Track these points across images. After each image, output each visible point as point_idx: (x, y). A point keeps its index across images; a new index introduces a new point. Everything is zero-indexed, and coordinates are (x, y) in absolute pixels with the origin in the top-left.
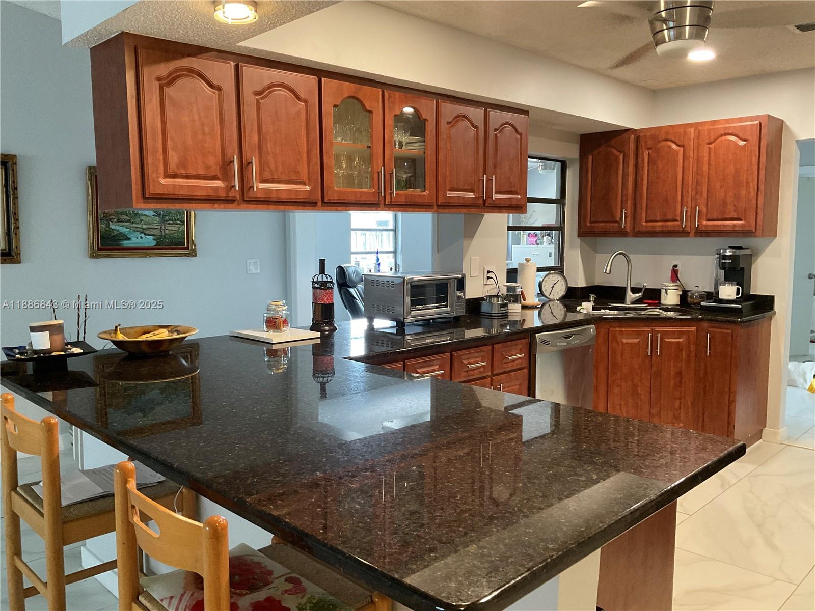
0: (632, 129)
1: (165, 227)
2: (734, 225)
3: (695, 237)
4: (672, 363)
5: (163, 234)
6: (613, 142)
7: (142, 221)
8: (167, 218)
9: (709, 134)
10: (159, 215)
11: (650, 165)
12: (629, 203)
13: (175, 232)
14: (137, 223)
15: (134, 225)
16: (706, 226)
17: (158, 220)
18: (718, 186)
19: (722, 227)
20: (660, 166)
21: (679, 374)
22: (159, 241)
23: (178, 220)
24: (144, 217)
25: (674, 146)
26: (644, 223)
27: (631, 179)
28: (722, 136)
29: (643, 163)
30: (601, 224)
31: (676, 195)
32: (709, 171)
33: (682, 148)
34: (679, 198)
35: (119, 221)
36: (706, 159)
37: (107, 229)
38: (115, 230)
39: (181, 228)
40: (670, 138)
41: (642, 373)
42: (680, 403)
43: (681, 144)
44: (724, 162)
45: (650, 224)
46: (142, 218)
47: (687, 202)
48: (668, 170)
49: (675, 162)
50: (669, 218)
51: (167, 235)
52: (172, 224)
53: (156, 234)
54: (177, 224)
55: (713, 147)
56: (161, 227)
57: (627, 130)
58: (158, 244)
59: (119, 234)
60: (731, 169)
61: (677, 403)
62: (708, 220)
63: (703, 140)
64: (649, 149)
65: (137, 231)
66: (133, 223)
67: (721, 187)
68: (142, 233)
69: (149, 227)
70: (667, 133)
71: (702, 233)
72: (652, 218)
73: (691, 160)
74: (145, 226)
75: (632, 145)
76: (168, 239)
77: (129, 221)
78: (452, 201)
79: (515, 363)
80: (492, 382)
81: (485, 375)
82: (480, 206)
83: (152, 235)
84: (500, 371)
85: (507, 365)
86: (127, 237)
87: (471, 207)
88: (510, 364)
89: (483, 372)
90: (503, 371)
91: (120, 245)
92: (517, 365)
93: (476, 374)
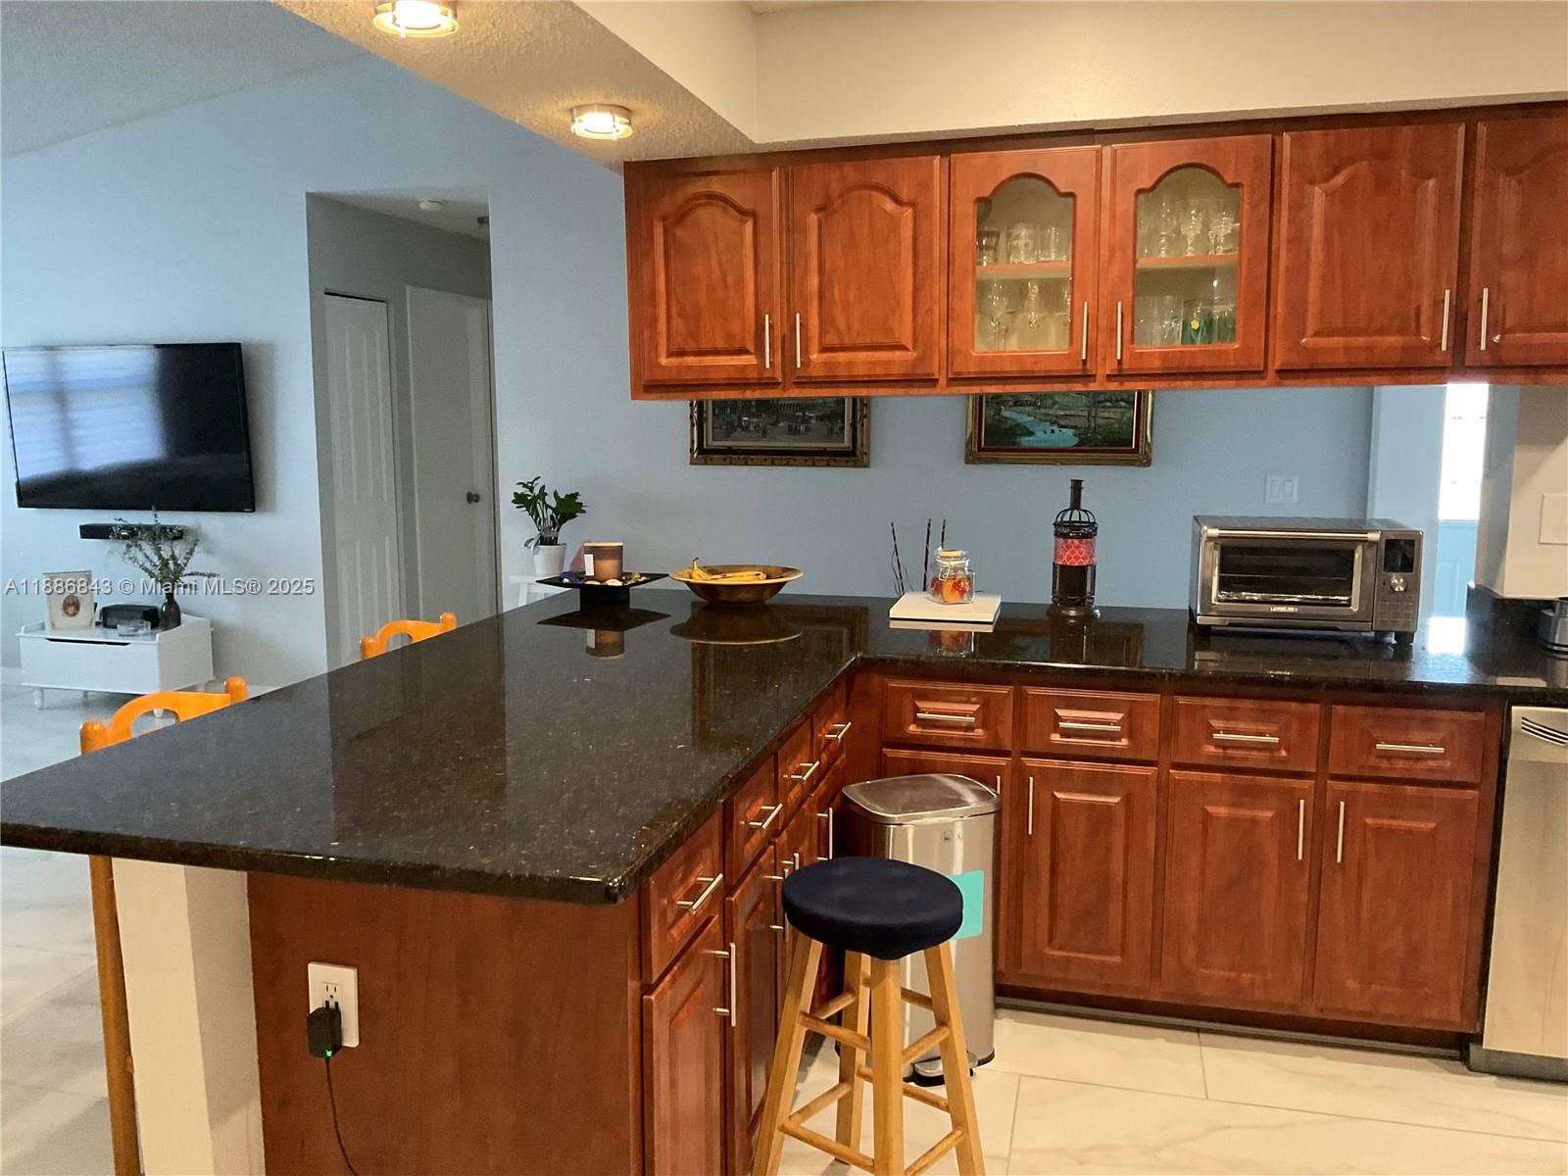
1: (1096, 414)
5: (1093, 425)
7: (1055, 403)
8: (1101, 398)
13: (1114, 421)
14: (1045, 408)
15: (1042, 410)
17: (1084, 401)
22: (1083, 437)
23: (1122, 400)
24: (1061, 396)
35: (1016, 406)
37: (996, 417)
39: (1128, 415)
46: (1057, 398)
51: (1100, 426)
52: (1110, 407)
53: (1079, 426)
54: (1121, 407)
56: (1090, 414)
58: (1082, 442)
59: (1016, 426)
65: (1046, 421)
66: (1040, 407)
68: (1054, 423)
69: (1067, 413)
74: (1059, 413)
76: (1100, 434)
77: (1035, 404)
78: (1323, 360)
79: (1421, 765)
80: (1320, 793)
81: (1291, 768)
82: (1445, 368)
83: (1072, 427)
84: (1355, 772)
85: (1384, 764)
86: (1028, 430)
87: (1407, 372)
88: (1400, 764)
89: (1283, 761)
90: (1367, 773)
91: (1014, 443)
92: (1431, 770)
93: (1257, 759)
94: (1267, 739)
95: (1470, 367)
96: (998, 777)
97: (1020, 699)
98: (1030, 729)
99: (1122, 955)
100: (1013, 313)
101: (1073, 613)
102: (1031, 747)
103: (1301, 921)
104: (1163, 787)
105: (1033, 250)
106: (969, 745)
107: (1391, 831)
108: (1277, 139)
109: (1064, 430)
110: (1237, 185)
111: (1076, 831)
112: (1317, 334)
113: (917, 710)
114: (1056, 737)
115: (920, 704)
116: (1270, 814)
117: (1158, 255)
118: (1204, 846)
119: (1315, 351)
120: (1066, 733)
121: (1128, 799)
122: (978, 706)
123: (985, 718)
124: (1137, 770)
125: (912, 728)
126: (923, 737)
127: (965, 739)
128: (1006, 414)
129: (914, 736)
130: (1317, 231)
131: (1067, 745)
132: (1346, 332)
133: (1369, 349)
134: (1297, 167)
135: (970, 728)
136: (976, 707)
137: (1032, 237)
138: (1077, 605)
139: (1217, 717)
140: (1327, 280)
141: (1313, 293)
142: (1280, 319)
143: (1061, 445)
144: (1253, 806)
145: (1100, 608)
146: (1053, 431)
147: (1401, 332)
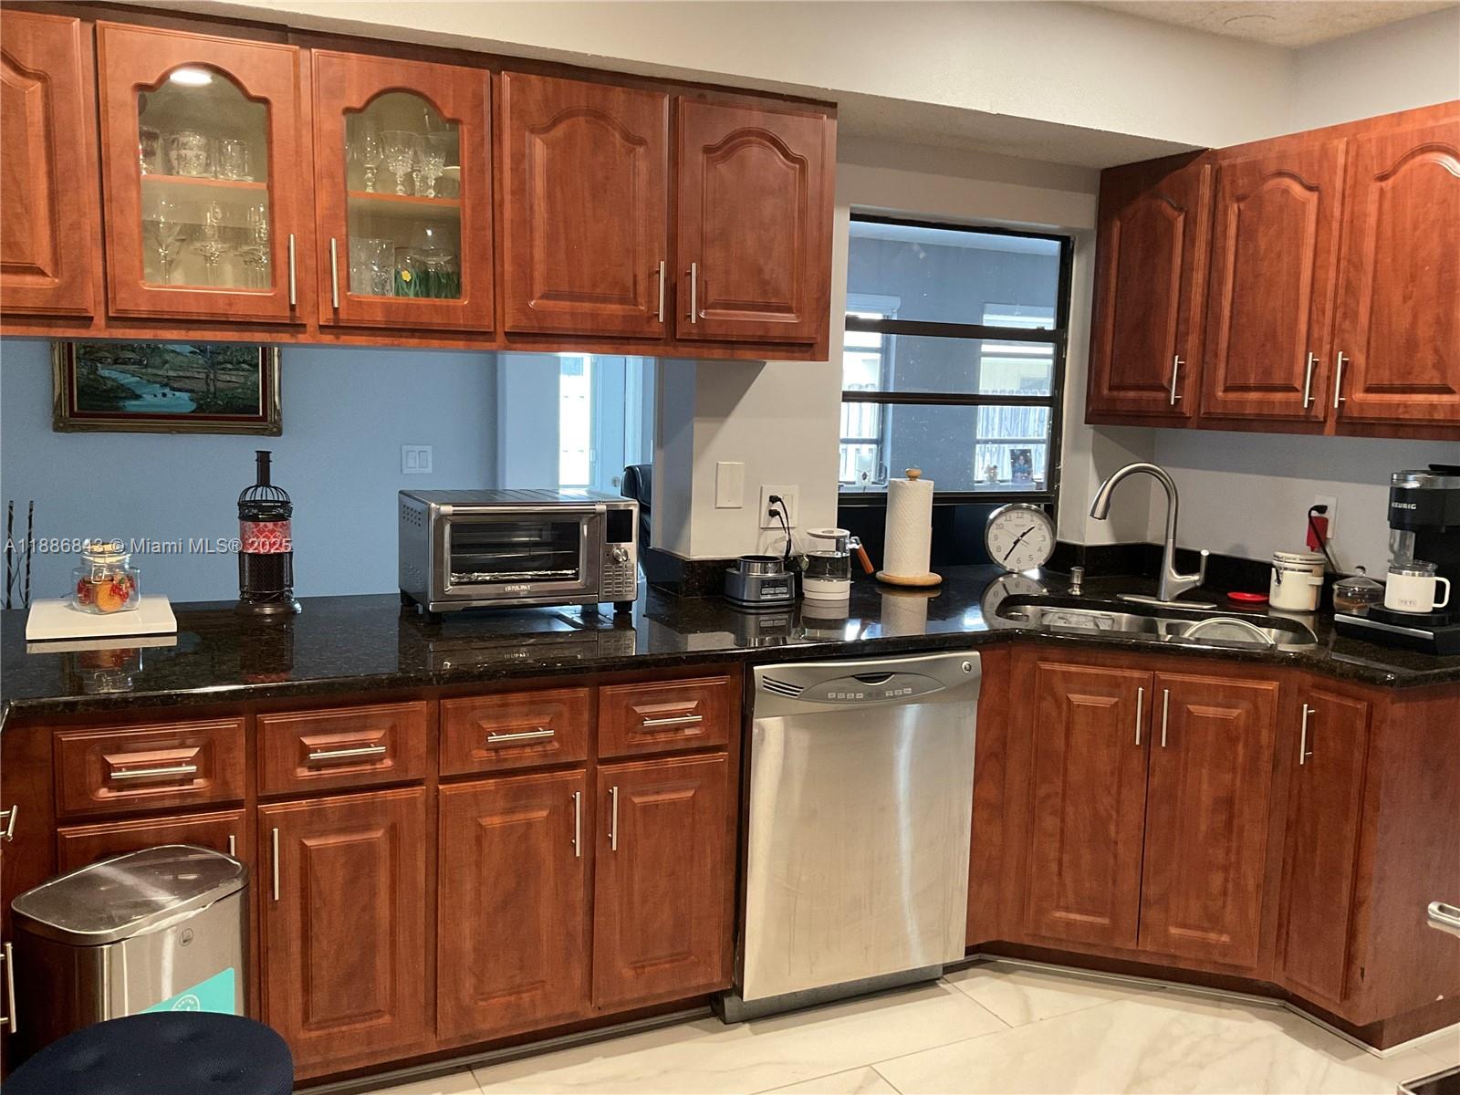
0: (1207, 149)
1: (215, 376)
2: (1433, 406)
3: (1338, 433)
4: (1205, 772)
5: (212, 389)
6: (1164, 183)
7: (166, 362)
8: (220, 358)
9: (1382, 153)
10: (203, 352)
11: (1241, 238)
12: (1193, 341)
13: (237, 385)
14: (154, 367)
15: (150, 370)
16: (1361, 405)
17: (201, 362)
18: (1397, 297)
19: (1401, 410)
20: (1263, 243)
21: (1227, 804)
22: (201, 402)
23: (244, 362)
24: (172, 354)
25: (1297, 189)
26: (1220, 394)
27: (1199, 277)
28: (1413, 154)
29: (1225, 236)
30: (1132, 394)
31: (1296, 319)
32: (1377, 253)
33: (1315, 195)
34: (1303, 327)
35: (116, 362)
36: (1372, 220)
37: (91, 376)
38: (109, 378)
39: (253, 378)
40: (1287, 168)
41: (1120, 787)
42: (1226, 880)
43: (1313, 183)
44: (1415, 228)
45: (1232, 396)
46: (167, 357)
47: (1320, 339)
48: (1279, 255)
49: (1298, 233)
50: (1278, 379)
51: (222, 391)
52: (230, 370)
53: (196, 389)
54: (243, 370)
55: (1389, 187)
56: (207, 377)
57: (1198, 154)
58: (200, 408)
59: (118, 387)
60: (1434, 247)
61: (1217, 880)
62: (1368, 390)
63: (1366, 168)
64: (1239, 199)
65: (155, 382)
66: (146, 366)
67: (1405, 299)
68: (166, 385)
69: (181, 374)
70: (1282, 157)
71: (1354, 425)
72: (1239, 382)
73: (1335, 226)
74: (171, 373)
75: (1205, 192)
76: (221, 400)
77: (140, 363)
78: (551, 325)
79: (680, 736)
80: (592, 780)
81: (563, 759)
82: (660, 339)
83: (187, 391)
84: (623, 753)
85: (649, 739)
86: (133, 393)
87: (626, 341)
88: (662, 737)
89: (556, 754)
90: (633, 752)
91: (117, 408)
92: (688, 739)
93: (531, 757)
94: (541, 733)
95: (680, 340)
96: (232, 837)
97: (254, 730)
98: (270, 768)
99: (392, 1014)
100: (183, 240)
101: (268, 611)
102: (271, 790)
103: (580, 919)
104: (435, 806)
105: (208, 165)
106: (189, 802)
107: (656, 805)
108: (495, 79)
109: (177, 394)
110: (455, 122)
111: (332, 880)
112: (545, 296)
113: (109, 768)
114: (303, 773)
115: (112, 759)
116: (544, 813)
117: (367, 190)
118: (478, 864)
119: (540, 315)
120: (318, 765)
121: (393, 832)
122: (198, 749)
123: (208, 764)
124: (402, 793)
125: (104, 793)
126: (119, 801)
127: (182, 795)
128: (105, 373)
129: (106, 803)
130: (539, 185)
131: (318, 779)
132: (572, 297)
133: (594, 316)
134: (518, 112)
135: (188, 779)
136: (192, 752)
137: (207, 149)
138: (274, 601)
139: (488, 717)
140: (552, 238)
141: (539, 254)
142: (508, 277)
143: (175, 410)
144: (526, 808)
145: (299, 600)
146: (164, 395)
147: (622, 301)
